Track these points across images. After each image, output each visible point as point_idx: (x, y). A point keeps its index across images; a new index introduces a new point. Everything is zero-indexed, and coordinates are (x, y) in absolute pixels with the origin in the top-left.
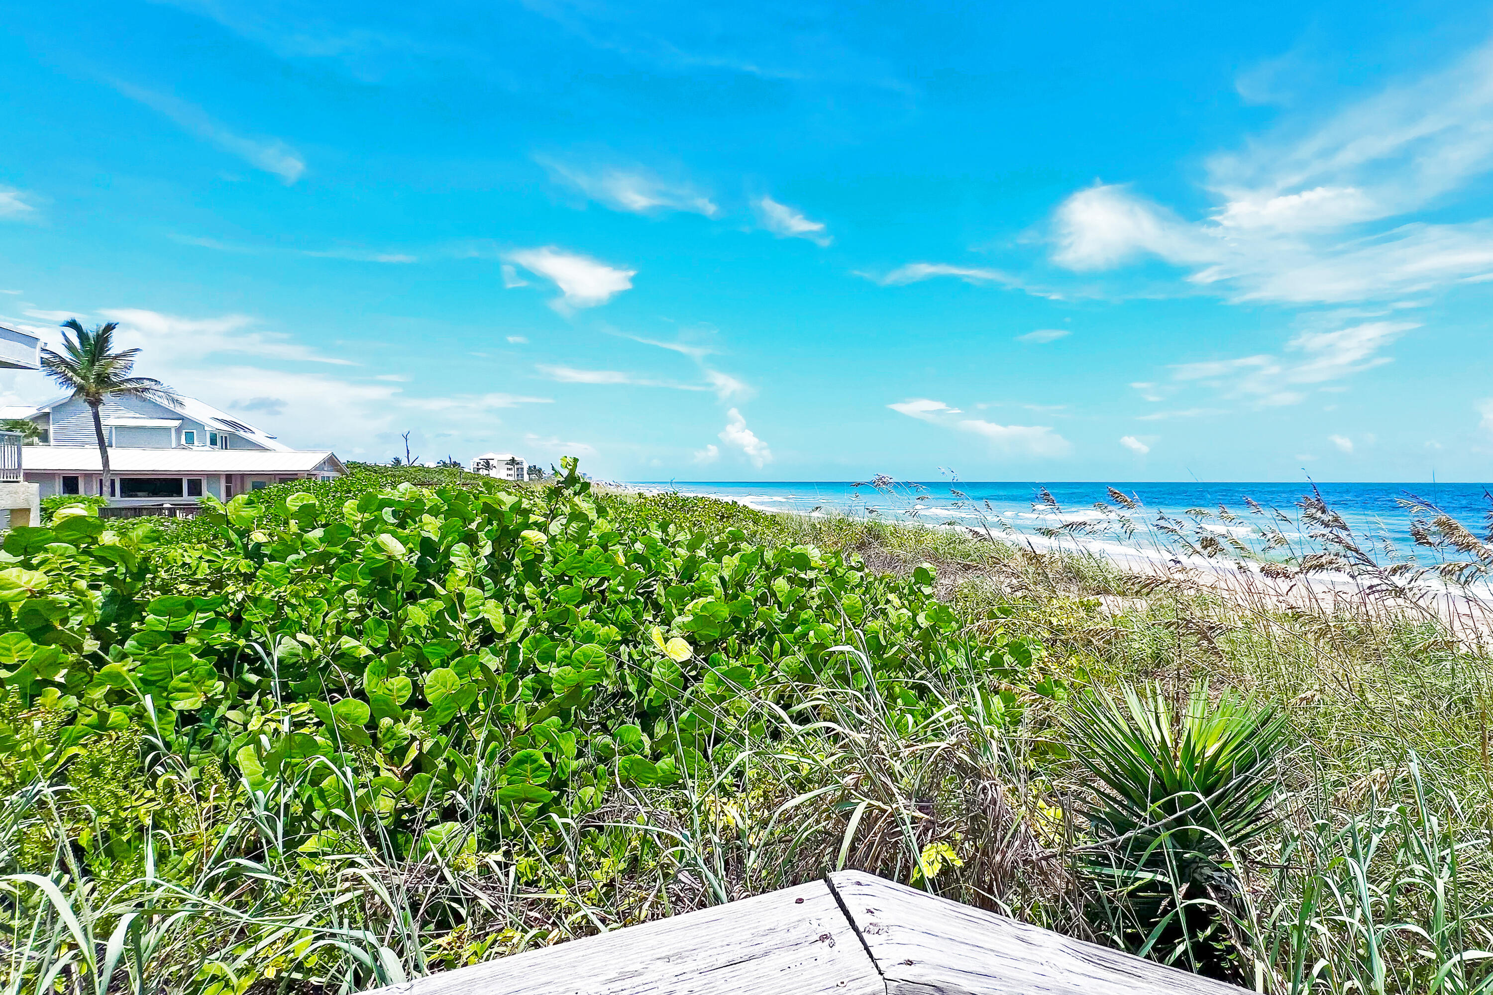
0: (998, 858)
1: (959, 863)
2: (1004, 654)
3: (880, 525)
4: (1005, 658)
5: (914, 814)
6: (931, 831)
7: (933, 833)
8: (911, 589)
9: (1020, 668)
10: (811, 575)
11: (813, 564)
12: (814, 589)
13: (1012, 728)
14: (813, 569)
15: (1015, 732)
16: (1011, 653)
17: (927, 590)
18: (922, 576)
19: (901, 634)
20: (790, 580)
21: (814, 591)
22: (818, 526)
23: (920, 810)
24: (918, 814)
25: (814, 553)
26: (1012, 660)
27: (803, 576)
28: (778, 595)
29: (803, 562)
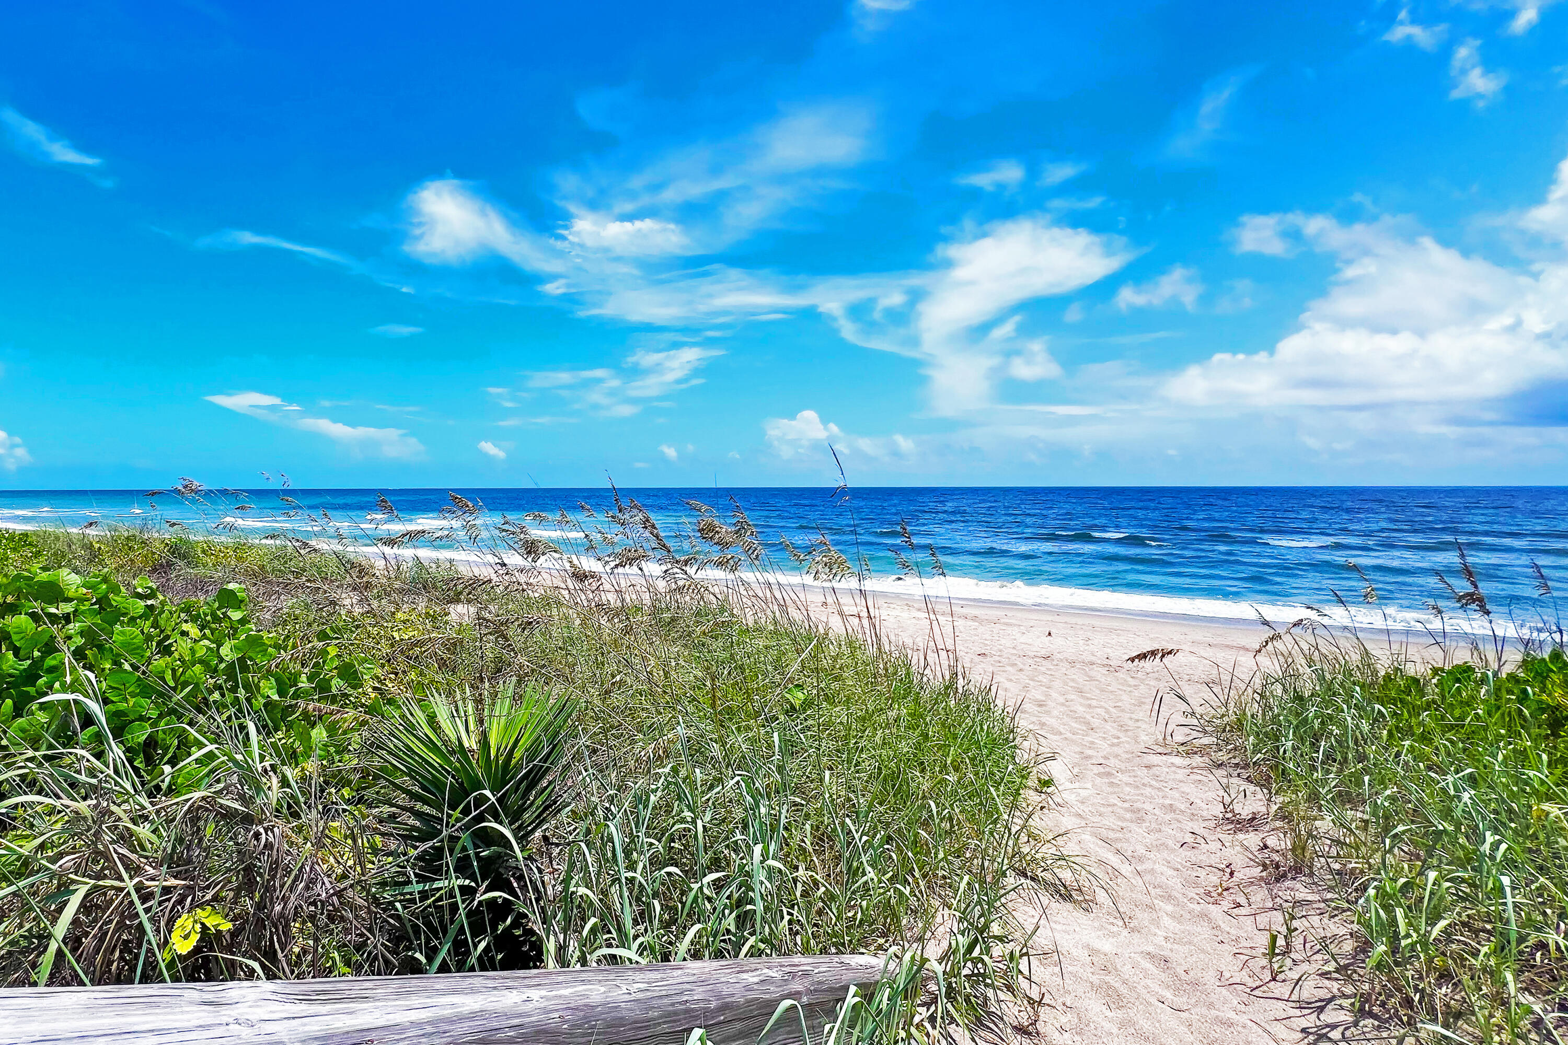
0: (278, 908)
1: (226, 926)
2: (333, 677)
3: (187, 542)
4: (333, 682)
5: (165, 883)
6: (190, 899)
7: (193, 900)
8: (213, 615)
9: (349, 691)
10: (67, 608)
11: (71, 594)
12: (71, 626)
13: (337, 758)
14: (68, 600)
15: (340, 761)
16: (340, 676)
17: (236, 615)
18: (229, 599)
19: (198, 668)
20: (34, 617)
21: (74, 627)
22: (97, 546)
23: (175, 877)
24: (172, 882)
25: (70, 580)
26: (342, 683)
27: (53, 610)
28: (15, 637)
29: (54, 593)
